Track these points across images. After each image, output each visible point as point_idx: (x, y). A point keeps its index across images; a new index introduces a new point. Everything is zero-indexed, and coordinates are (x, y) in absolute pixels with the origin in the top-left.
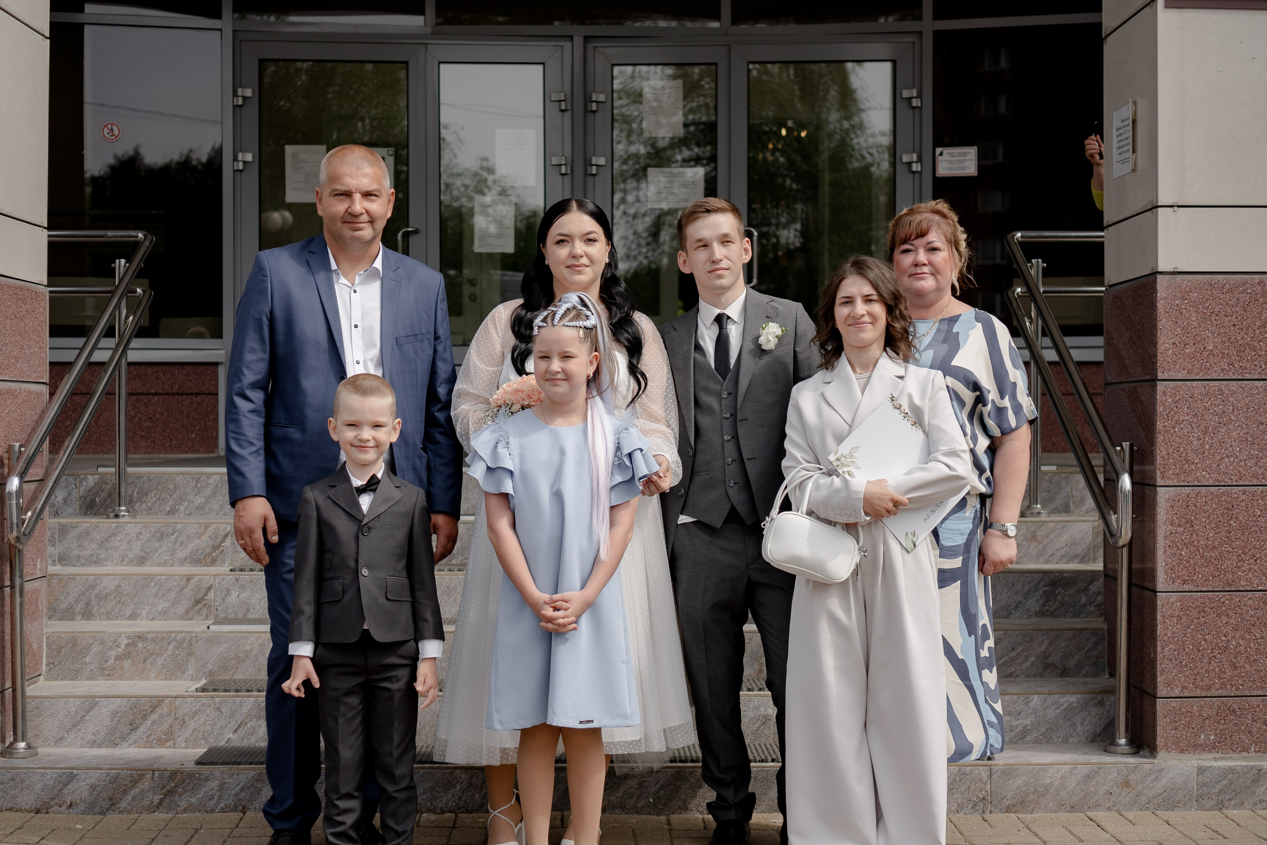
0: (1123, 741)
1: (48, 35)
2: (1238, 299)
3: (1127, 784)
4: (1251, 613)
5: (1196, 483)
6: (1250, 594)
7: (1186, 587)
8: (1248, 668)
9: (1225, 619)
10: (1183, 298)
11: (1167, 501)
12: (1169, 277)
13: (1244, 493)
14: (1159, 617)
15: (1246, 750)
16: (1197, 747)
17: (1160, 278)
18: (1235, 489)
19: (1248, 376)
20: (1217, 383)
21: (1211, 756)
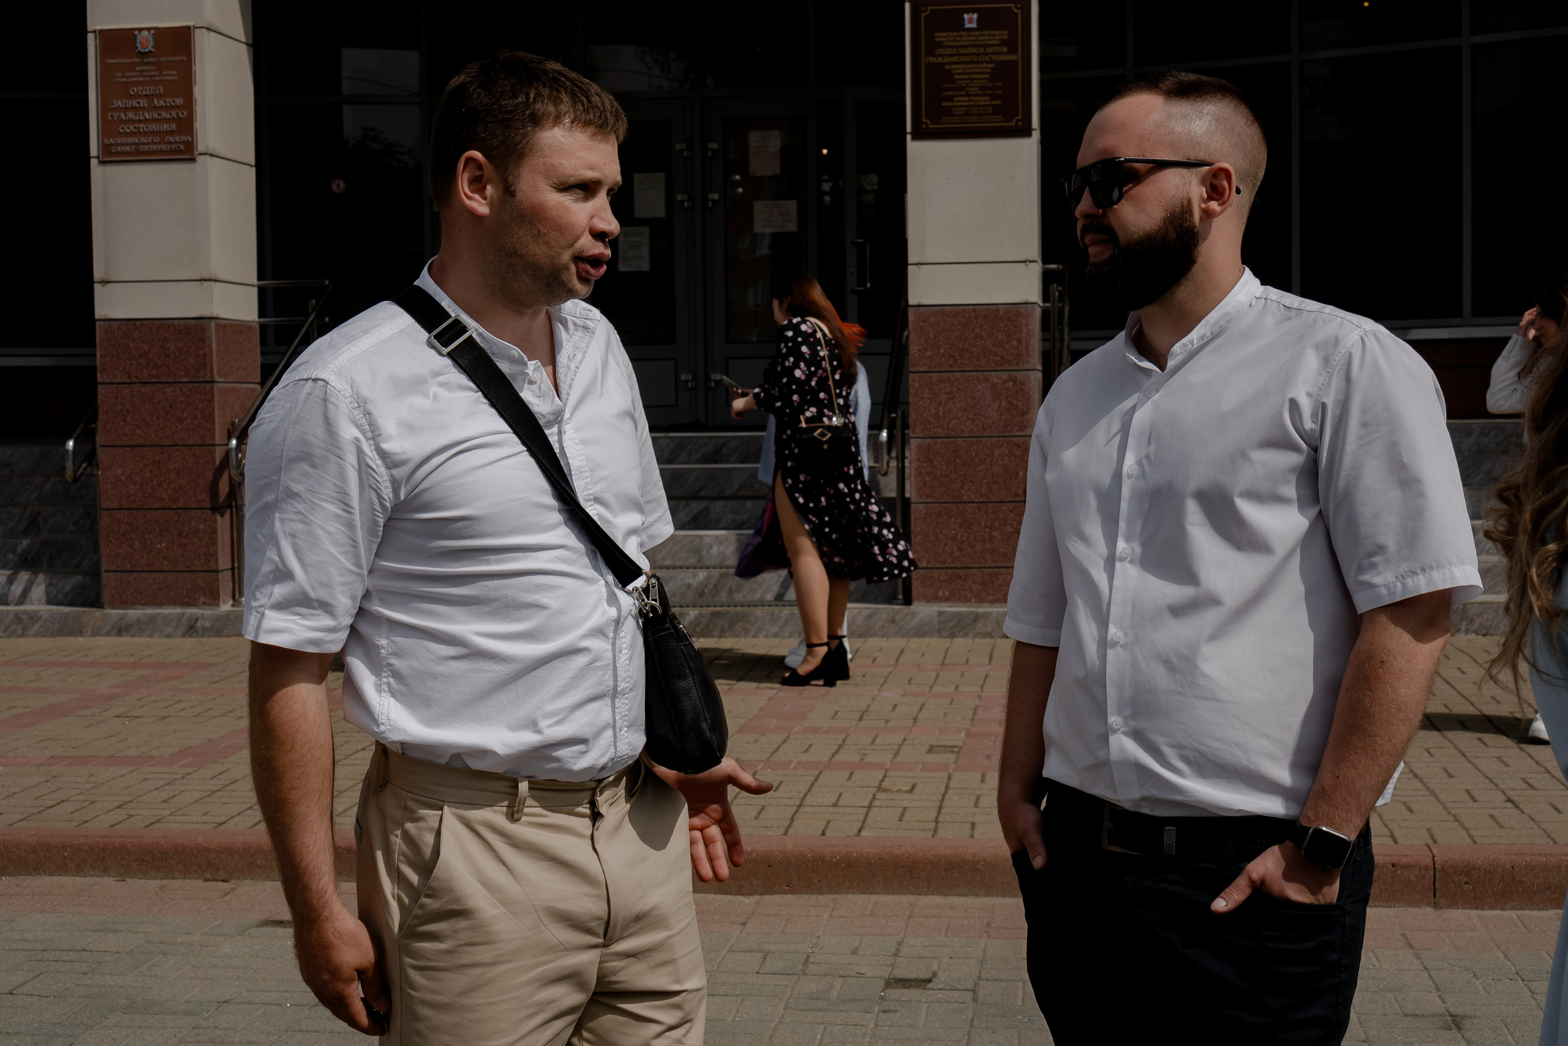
0: (901, 597)
1: (253, 163)
2: (960, 322)
3: (893, 621)
4: (970, 516)
5: (934, 436)
6: (969, 505)
7: (929, 500)
8: (969, 550)
9: (953, 520)
10: (925, 321)
11: (916, 447)
12: (915, 308)
13: (965, 442)
14: (912, 518)
15: (969, 601)
16: (937, 599)
17: (910, 309)
18: (959, 440)
19: (966, 369)
20: (946, 374)
21: (947, 604)
